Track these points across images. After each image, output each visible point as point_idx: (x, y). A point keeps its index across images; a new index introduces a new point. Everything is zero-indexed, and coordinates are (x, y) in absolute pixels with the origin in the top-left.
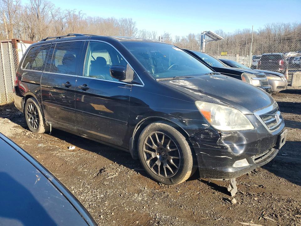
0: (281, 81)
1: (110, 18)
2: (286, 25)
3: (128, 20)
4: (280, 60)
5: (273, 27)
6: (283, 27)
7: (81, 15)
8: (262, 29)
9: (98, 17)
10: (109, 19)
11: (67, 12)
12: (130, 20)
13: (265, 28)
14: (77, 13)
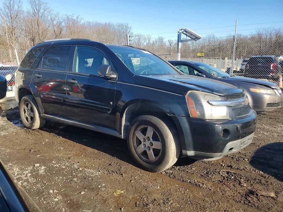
0: (274, 95)
1: (108, 23)
2: (277, 30)
3: (124, 25)
4: (271, 64)
5: (264, 32)
6: (274, 32)
7: (79, 20)
8: (253, 34)
9: (96, 22)
10: (106, 24)
11: (65, 17)
12: (126, 25)
13: (256, 33)
14: (75, 18)
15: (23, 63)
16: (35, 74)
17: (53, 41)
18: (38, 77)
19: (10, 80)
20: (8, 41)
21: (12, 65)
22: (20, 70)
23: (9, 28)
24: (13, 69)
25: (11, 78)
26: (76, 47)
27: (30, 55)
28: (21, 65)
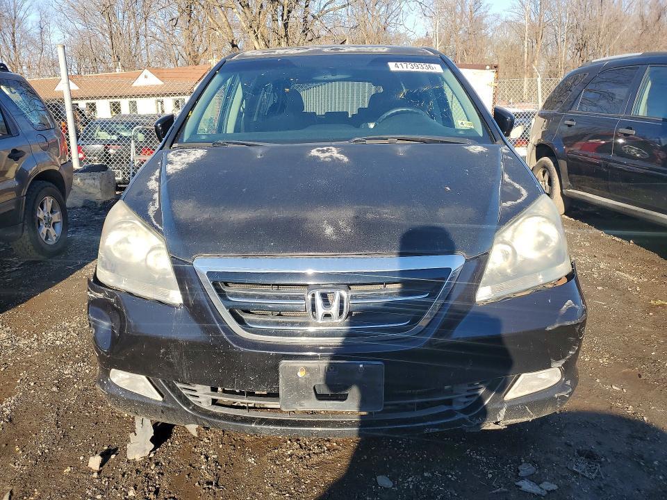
15: (549, 103)
16: (564, 120)
17: (607, 60)
18: (569, 126)
19: (519, 136)
20: (526, 55)
21: (527, 110)
22: (541, 115)
23: (532, 26)
24: (527, 116)
25: (521, 133)
26: (648, 68)
27: (563, 88)
28: (544, 106)
